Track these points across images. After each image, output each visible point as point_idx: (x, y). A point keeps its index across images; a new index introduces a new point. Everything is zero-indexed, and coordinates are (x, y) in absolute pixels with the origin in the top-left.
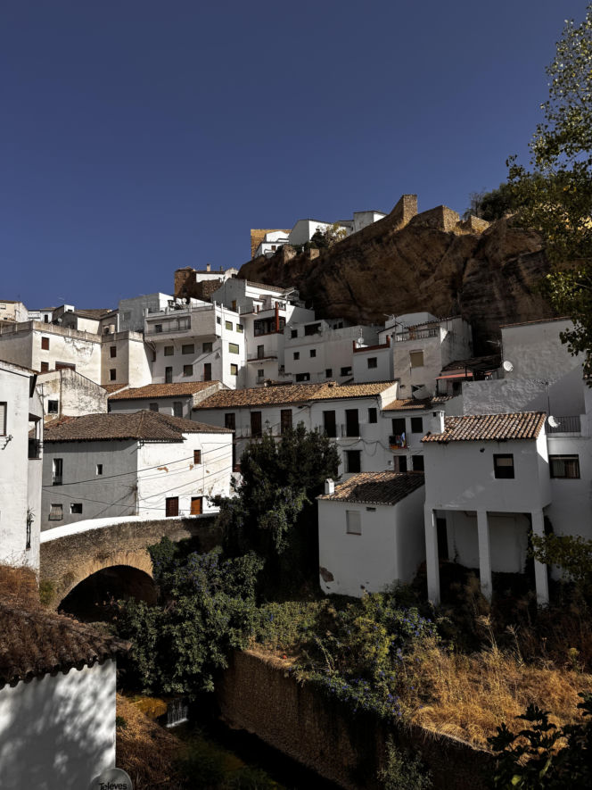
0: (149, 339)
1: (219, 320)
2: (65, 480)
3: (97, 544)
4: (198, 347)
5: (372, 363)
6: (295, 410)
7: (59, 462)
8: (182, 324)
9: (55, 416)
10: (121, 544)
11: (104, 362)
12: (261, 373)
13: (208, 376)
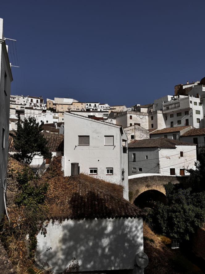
0: (164, 112)
1: (191, 102)
2: (136, 160)
3: (146, 182)
4: (183, 113)
7: (134, 154)
8: (177, 105)
9: (133, 140)
10: (154, 183)
11: (149, 122)
13: (187, 124)
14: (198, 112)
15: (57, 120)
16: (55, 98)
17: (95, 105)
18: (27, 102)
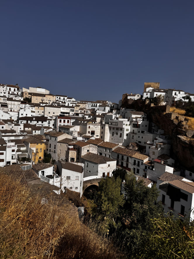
0: (110, 126)
1: (124, 124)
2: (88, 166)
3: (91, 182)
4: (119, 129)
5: (149, 147)
6: (129, 158)
7: (88, 163)
8: (116, 124)
9: (88, 153)
10: (94, 182)
11: (100, 129)
12: (133, 136)
13: (121, 136)
14: (127, 130)
15: (34, 114)
16: (30, 88)
17: (64, 98)
18: (6, 91)
